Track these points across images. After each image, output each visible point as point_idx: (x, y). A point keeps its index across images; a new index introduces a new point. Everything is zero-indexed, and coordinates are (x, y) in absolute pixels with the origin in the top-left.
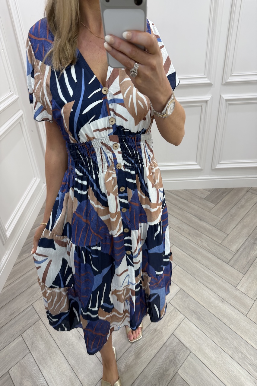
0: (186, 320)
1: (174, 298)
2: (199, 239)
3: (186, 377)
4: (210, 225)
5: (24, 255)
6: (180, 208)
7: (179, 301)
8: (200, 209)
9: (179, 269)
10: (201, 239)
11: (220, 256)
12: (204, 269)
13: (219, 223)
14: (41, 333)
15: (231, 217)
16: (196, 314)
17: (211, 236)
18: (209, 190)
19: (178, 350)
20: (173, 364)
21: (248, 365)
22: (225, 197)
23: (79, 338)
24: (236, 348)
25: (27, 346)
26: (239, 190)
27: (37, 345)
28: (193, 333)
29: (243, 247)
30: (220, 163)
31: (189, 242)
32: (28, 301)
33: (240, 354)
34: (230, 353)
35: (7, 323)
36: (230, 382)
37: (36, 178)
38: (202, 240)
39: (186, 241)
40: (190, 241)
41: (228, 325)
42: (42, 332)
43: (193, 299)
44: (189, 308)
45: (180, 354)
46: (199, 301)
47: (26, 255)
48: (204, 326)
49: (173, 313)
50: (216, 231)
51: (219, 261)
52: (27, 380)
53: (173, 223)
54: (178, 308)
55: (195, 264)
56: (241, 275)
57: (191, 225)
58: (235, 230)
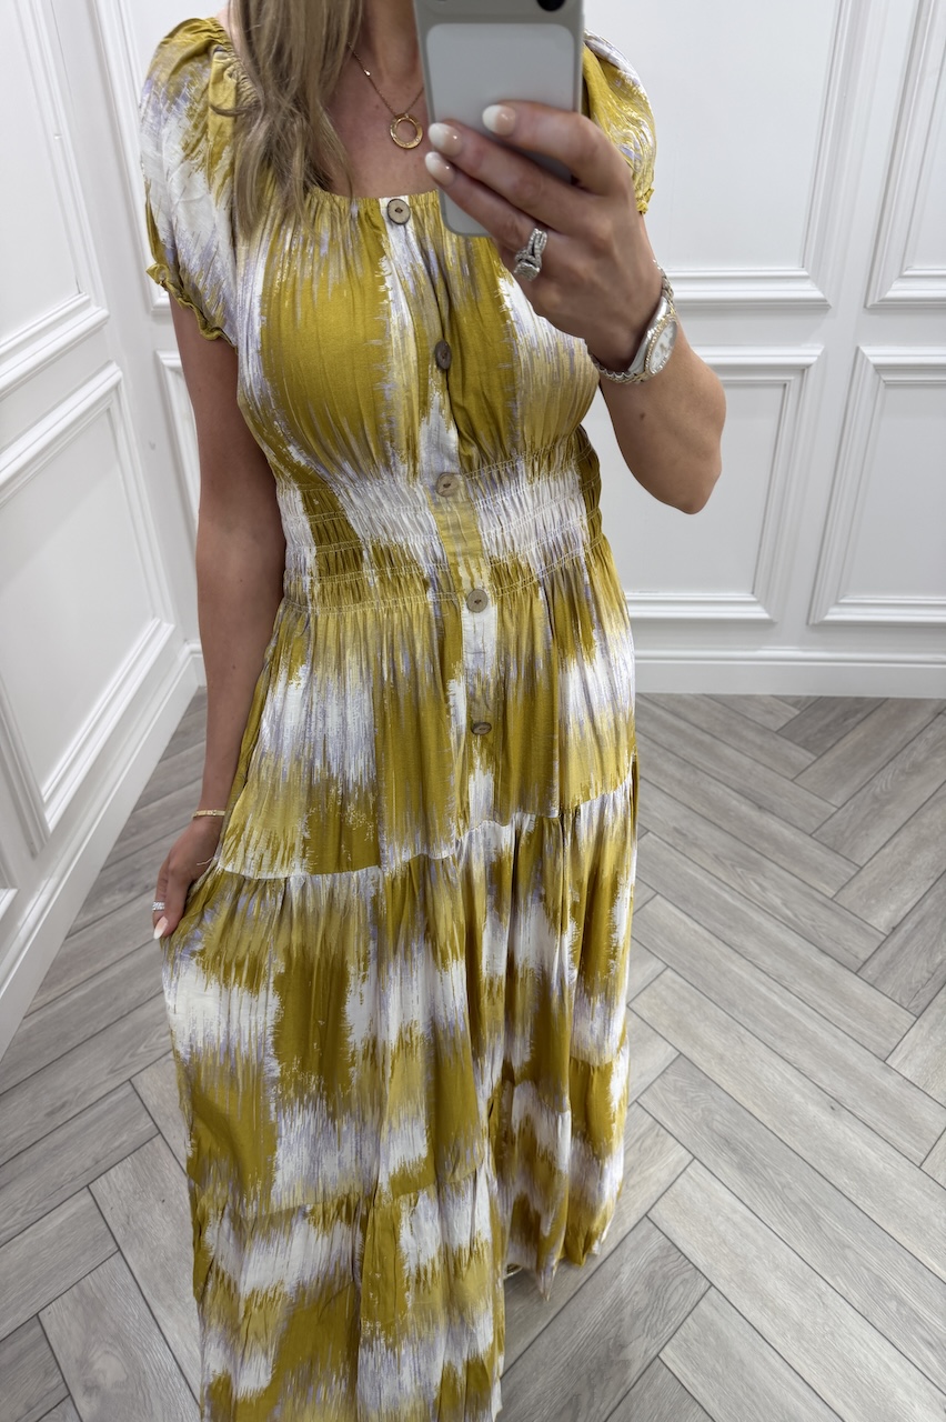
0: (696, 1170)
1: (654, 1085)
2: (753, 879)
3: (689, 1374)
4: (795, 830)
5: (106, 901)
6: (686, 763)
7: (673, 1098)
8: (761, 767)
9: (674, 982)
10: (761, 880)
11: (828, 944)
12: (770, 989)
13: (829, 822)
14: (163, 1185)
15: (876, 806)
16: (734, 1150)
17: (796, 870)
18: (796, 702)
19: (665, 1277)
20: (645, 1324)
21: (923, 1348)
22: (853, 728)
24: (879, 1281)
25: (108, 1226)
26: (907, 706)
27: (145, 1226)
28: (720, 1218)
29: (916, 917)
30: (842, 601)
31: (715, 888)
32: (119, 1066)
33: (893, 1305)
34: (855, 1297)
35: (36, 1142)
36: (853, 1404)
37: (158, 621)
38: (765, 884)
39: (706, 882)
40: (719, 883)
41: (853, 1198)
42: (163, 1180)
43: (724, 1095)
44: (708, 1127)
45: (671, 1289)
46: (747, 1103)
47: (115, 901)
48: (761, 1195)
49: (649, 1142)
50: (818, 852)
51: (825, 963)
52: (107, 1352)
53: (658, 816)
54: (669, 1125)
55: (736, 969)
56: (906, 1018)
57: (725, 826)
58: (887, 850)
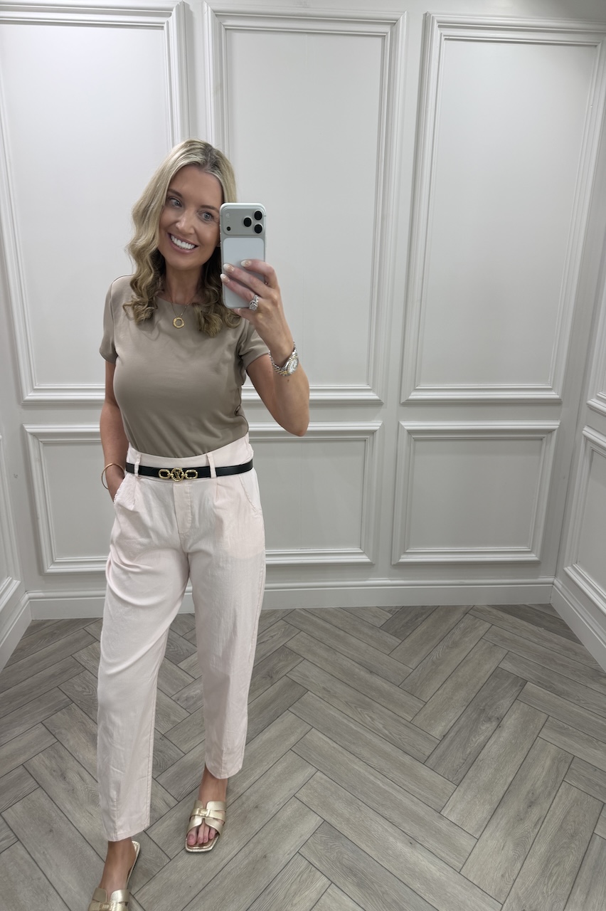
0: (332, 890)
1: (309, 841)
2: (366, 714)
4: (390, 684)
6: (330, 648)
7: (320, 847)
8: (372, 648)
9: (322, 779)
10: (371, 714)
11: (408, 748)
12: (376, 777)
13: (410, 676)
15: (434, 667)
16: (355, 875)
17: (390, 707)
18: (390, 610)
22: (421, 623)
26: (450, 610)
29: (456, 729)
30: (407, 551)
31: (345, 721)
37: (11, 578)
38: (373, 716)
39: (341, 718)
40: (348, 718)
41: (422, 895)
43: (349, 842)
44: (340, 863)
46: (363, 846)
48: (371, 900)
49: (305, 876)
50: (403, 695)
51: (407, 759)
53: (314, 681)
54: (317, 864)
55: (357, 768)
56: (451, 786)
57: (351, 684)
58: (440, 692)
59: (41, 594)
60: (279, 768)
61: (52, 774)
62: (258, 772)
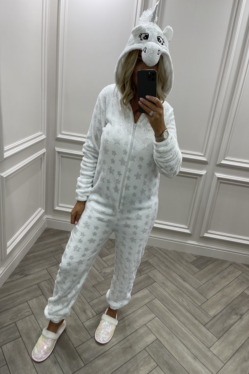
0: (158, 369)
1: (150, 345)
2: (181, 298)
4: (192, 287)
5: (15, 277)
6: (167, 266)
7: (154, 349)
8: (185, 271)
9: (158, 320)
10: (182, 298)
11: (198, 317)
12: (182, 326)
13: (201, 287)
15: (213, 285)
16: (168, 365)
17: (191, 297)
18: (196, 256)
22: (209, 265)
23: (55, 362)
25: (5, 358)
26: (223, 262)
27: (14, 359)
29: (220, 314)
30: (208, 232)
31: (170, 299)
32: (13, 318)
37: (41, 209)
38: (183, 300)
39: (169, 297)
40: (172, 298)
42: (20, 349)
43: (167, 351)
44: (162, 358)
46: (173, 354)
47: (17, 277)
49: (147, 359)
50: (197, 294)
51: (196, 322)
53: (158, 278)
54: (152, 356)
55: (174, 320)
56: (215, 339)
57: (175, 283)
58: (215, 296)
59: (51, 218)
60: (140, 311)
61: (48, 291)
62: (131, 310)
